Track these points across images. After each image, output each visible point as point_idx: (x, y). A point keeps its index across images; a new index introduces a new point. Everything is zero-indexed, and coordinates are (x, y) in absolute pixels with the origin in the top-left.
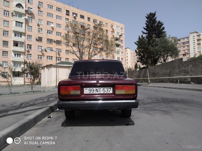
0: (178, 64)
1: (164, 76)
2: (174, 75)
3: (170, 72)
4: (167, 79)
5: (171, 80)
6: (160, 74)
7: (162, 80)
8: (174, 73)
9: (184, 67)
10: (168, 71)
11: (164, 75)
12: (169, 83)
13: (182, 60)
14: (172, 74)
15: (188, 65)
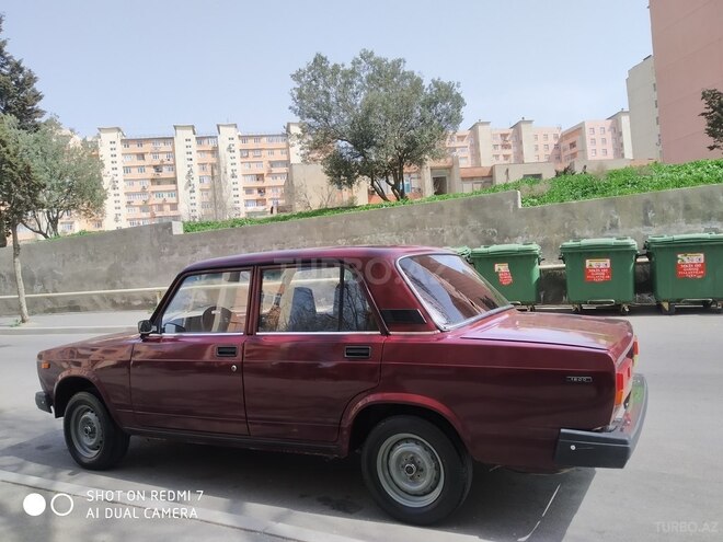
0: (151, 243)
1: (82, 287)
2: (130, 280)
3: (110, 269)
4: (96, 298)
5: (118, 301)
6: (55, 276)
7: (72, 302)
8: (132, 275)
9: (176, 255)
10: (105, 269)
11: (81, 281)
12: (107, 309)
13: (171, 231)
14: (123, 279)
15: (194, 247)
